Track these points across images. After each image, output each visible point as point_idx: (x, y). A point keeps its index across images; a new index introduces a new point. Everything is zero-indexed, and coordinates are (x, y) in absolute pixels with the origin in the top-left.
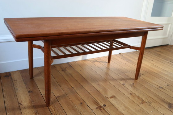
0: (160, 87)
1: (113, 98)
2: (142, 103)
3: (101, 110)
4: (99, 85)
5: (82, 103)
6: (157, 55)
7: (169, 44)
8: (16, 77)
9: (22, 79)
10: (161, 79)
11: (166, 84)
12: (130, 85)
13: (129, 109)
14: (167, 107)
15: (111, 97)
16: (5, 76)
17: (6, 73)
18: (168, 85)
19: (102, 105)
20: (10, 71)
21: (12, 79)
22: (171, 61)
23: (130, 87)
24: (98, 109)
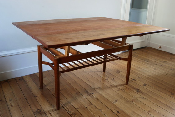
0: (133, 80)
1: (99, 89)
2: (119, 90)
3: (90, 96)
4: (89, 81)
5: (77, 93)
6: (135, 56)
7: (147, 46)
8: (27, 79)
9: (32, 81)
10: (135, 74)
11: (138, 78)
12: (112, 79)
13: (109, 94)
14: (136, 91)
15: (97, 88)
16: (20, 80)
17: (19, 77)
18: (139, 78)
19: (91, 93)
20: (22, 76)
21: (25, 81)
22: (146, 60)
23: (111, 81)
24: (89, 96)
